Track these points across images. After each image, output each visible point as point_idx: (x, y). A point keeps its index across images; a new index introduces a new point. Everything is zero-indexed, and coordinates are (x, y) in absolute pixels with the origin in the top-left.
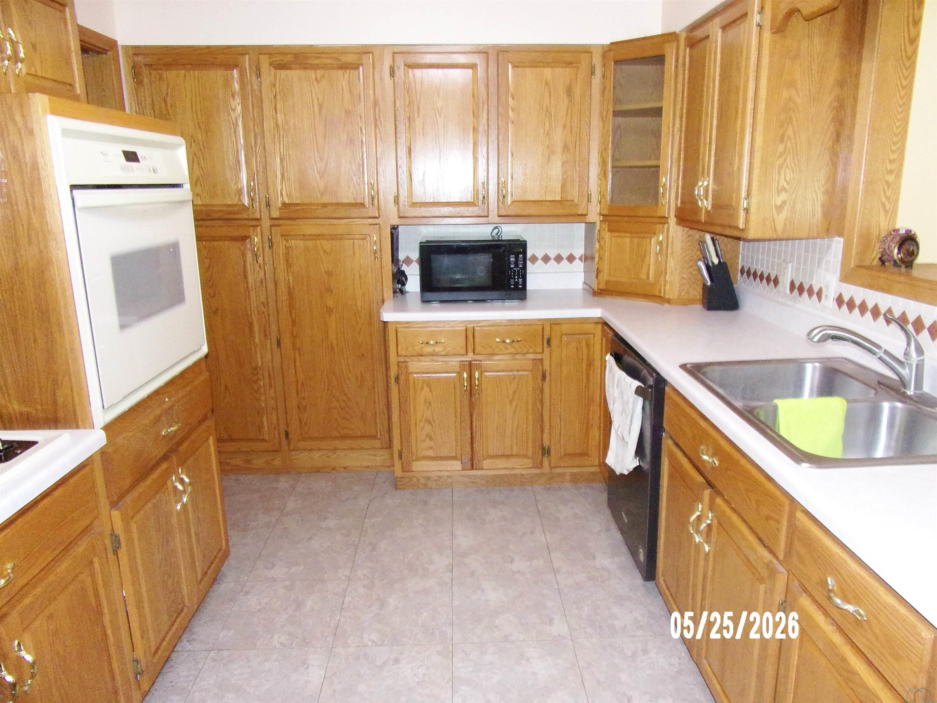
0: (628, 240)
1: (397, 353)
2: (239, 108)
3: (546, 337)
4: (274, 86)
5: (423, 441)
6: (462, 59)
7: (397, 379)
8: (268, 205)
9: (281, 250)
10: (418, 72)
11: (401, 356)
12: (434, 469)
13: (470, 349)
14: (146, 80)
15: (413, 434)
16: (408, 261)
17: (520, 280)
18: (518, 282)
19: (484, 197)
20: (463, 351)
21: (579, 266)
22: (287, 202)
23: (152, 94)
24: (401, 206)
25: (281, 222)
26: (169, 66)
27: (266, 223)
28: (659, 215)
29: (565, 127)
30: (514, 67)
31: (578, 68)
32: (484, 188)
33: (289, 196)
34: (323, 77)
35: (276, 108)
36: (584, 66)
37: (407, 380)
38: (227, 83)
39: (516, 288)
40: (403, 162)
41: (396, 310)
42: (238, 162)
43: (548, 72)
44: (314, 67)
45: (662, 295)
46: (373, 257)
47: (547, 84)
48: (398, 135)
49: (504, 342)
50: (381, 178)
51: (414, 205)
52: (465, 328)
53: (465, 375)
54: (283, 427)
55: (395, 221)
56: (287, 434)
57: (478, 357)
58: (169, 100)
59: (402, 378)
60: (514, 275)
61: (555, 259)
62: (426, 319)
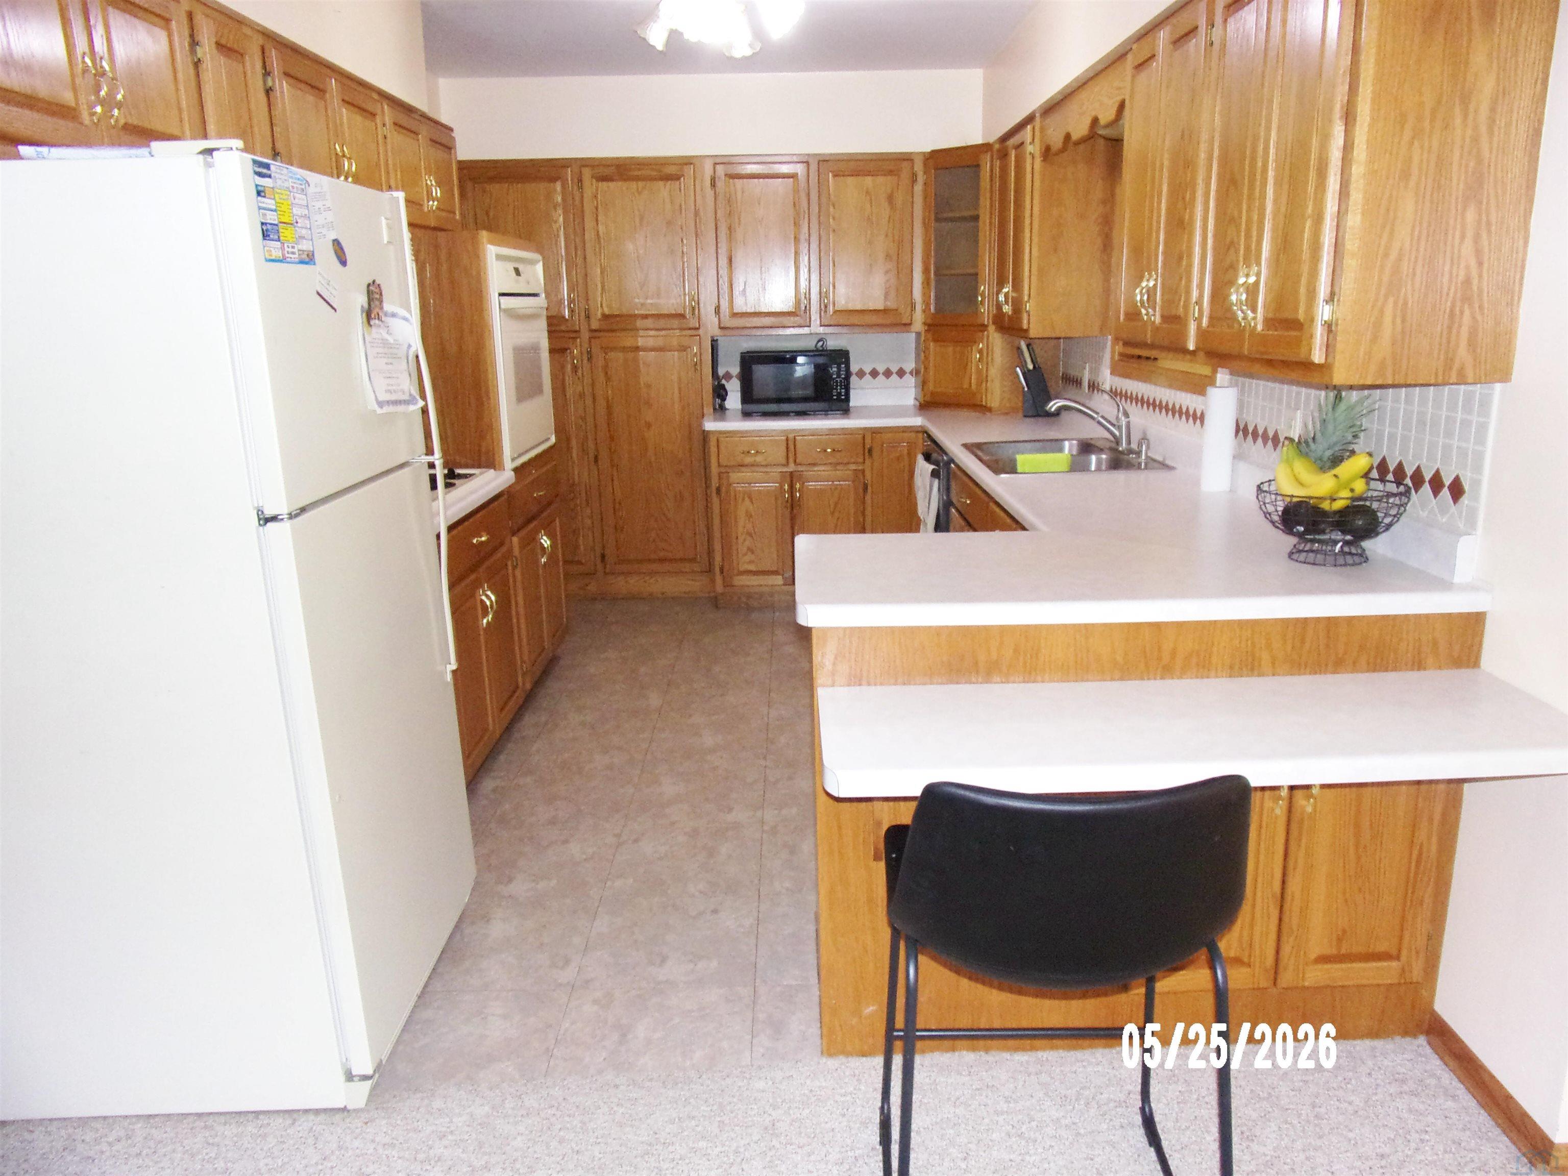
0: (950, 349)
1: (719, 463)
2: (561, 219)
3: (868, 446)
4: (596, 197)
5: (745, 554)
6: (785, 169)
7: (718, 490)
8: (588, 317)
9: (600, 363)
10: (739, 182)
11: (722, 466)
12: (755, 583)
13: (791, 460)
14: (470, 194)
15: (734, 548)
16: (728, 376)
17: (843, 391)
18: (840, 393)
19: (806, 307)
20: (784, 461)
21: (910, 380)
22: (607, 313)
23: (475, 207)
24: (722, 315)
25: (602, 334)
26: (492, 179)
27: (585, 335)
28: (979, 323)
29: (887, 236)
30: (835, 176)
31: (899, 177)
32: (805, 297)
33: (610, 307)
34: (644, 188)
35: (597, 220)
36: (905, 175)
37: (728, 492)
38: (549, 196)
39: (839, 400)
40: (724, 272)
41: (715, 420)
42: (559, 274)
43: (869, 180)
44: (637, 179)
45: (984, 404)
46: (693, 369)
47: (868, 193)
48: (719, 245)
49: (825, 451)
50: (702, 290)
51: (735, 315)
52: (784, 438)
53: (786, 487)
54: (598, 551)
55: (716, 332)
56: (603, 557)
57: (800, 468)
58: (491, 214)
59: (723, 489)
60: (837, 386)
61: (883, 374)
62: (746, 429)
